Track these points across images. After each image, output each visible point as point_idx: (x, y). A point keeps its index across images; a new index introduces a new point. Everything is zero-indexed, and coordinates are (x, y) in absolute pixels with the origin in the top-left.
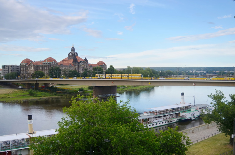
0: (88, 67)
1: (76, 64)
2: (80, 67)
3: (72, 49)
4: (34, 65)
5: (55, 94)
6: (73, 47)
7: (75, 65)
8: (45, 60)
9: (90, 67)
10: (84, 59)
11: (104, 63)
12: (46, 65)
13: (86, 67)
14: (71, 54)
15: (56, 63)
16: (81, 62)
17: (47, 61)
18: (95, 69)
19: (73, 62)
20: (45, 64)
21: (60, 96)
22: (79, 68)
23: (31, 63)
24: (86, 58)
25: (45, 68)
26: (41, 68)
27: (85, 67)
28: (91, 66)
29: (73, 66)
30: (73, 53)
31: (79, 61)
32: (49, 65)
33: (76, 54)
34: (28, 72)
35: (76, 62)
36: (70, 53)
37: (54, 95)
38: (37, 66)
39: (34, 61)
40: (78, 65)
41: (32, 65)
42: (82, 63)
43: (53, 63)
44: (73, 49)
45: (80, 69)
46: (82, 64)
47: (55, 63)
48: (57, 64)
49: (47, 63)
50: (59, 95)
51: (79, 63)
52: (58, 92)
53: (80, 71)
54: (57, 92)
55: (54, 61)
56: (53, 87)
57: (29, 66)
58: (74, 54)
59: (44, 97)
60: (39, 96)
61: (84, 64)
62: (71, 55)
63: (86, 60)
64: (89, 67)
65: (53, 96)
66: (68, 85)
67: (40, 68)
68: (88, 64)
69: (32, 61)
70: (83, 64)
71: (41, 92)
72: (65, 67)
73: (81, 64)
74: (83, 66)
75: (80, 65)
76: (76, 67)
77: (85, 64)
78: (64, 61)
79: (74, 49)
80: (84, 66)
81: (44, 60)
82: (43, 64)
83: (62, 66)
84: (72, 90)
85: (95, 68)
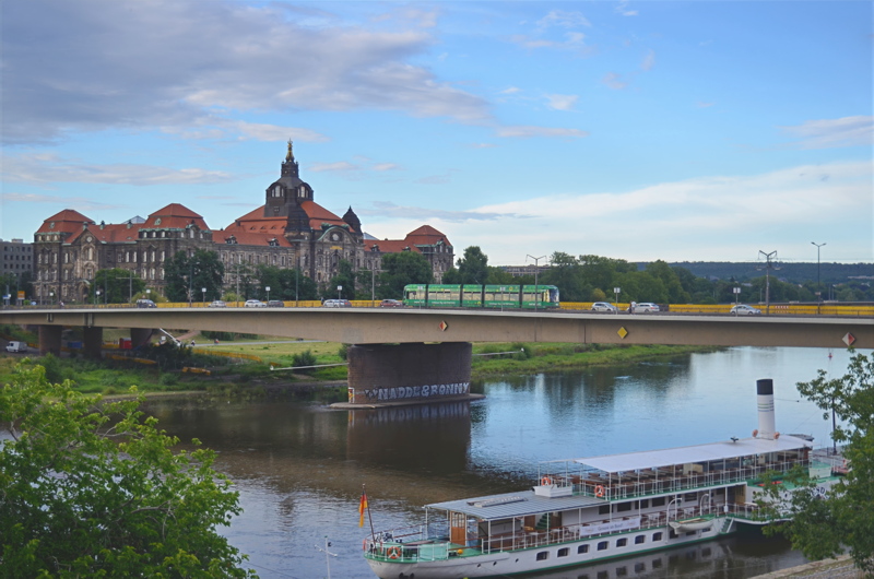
0: (361, 255)
1: (303, 237)
2: (321, 252)
3: (283, 166)
4: (97, 243)
5: (169, 383)
6: (290, 158)
7: (298, 244)
8: (152, 217)
9: (372, 254)
10: (341, 217)
11: (443, 237)
12: (153, 242)
13: (353, 254)
14: (278, 189)
15: (204, 234)
16: (325, 228)
17: (158, 221)
18: (390, 263)
19: (287, 229)
20: (149, 234)
21: (188, 393)
22: (317, 257)
23: (86, 230)
24: (350, 210)
25: (149, 257)
26: (131, 257)
27: (348, 252)
28: (376, 247)
29: (285, 250)
30: (290, 187)
31: (316, 225)
32: (172, 241)
33: (303, 193)
34: (70, 274)
35: (300, 231)
36: (273, 186)
37: (164, 387)
38: (115, 246)
39: (98, 223)
40: (312, 245)
41: (89, 240)
42: (332, 233)
43: (187, 231)
44: (290, 168)
45: (321, 264)
46: (331, 239)
47: (196, 234)
48: (210, 235)
49: (159, 234)
50: (188, 388)
51: (314, 236)
52: (190, 373)
53: (323, 272)
54: (185, 369)
55: (197, 220)
56: (174, 345)
57: (77, 248)
58: (296, 190)
59: (112, 393)
60: (89, 388)
61: (341, 238)
62: (278, 195)
63: (351, 217)
64: (366, 253)
65: (159, 389)
66: (252, 337)
67: (124, 257)
68: (362, 241)
69: (91, 223)
70: (335, 237)
71: (106, 372)
72: (246, 254)
73: (324, 238)
74: (334, 248)
75: (322, 243)
76: (303, 251)
77: (347, 240)
78: (249, 225)
79: (296, 167)
80: (339, 248)
81: (146, 218)
82: (141, 235)
83: (233, 249)
84: (261, 362)
85: (393, 260)
